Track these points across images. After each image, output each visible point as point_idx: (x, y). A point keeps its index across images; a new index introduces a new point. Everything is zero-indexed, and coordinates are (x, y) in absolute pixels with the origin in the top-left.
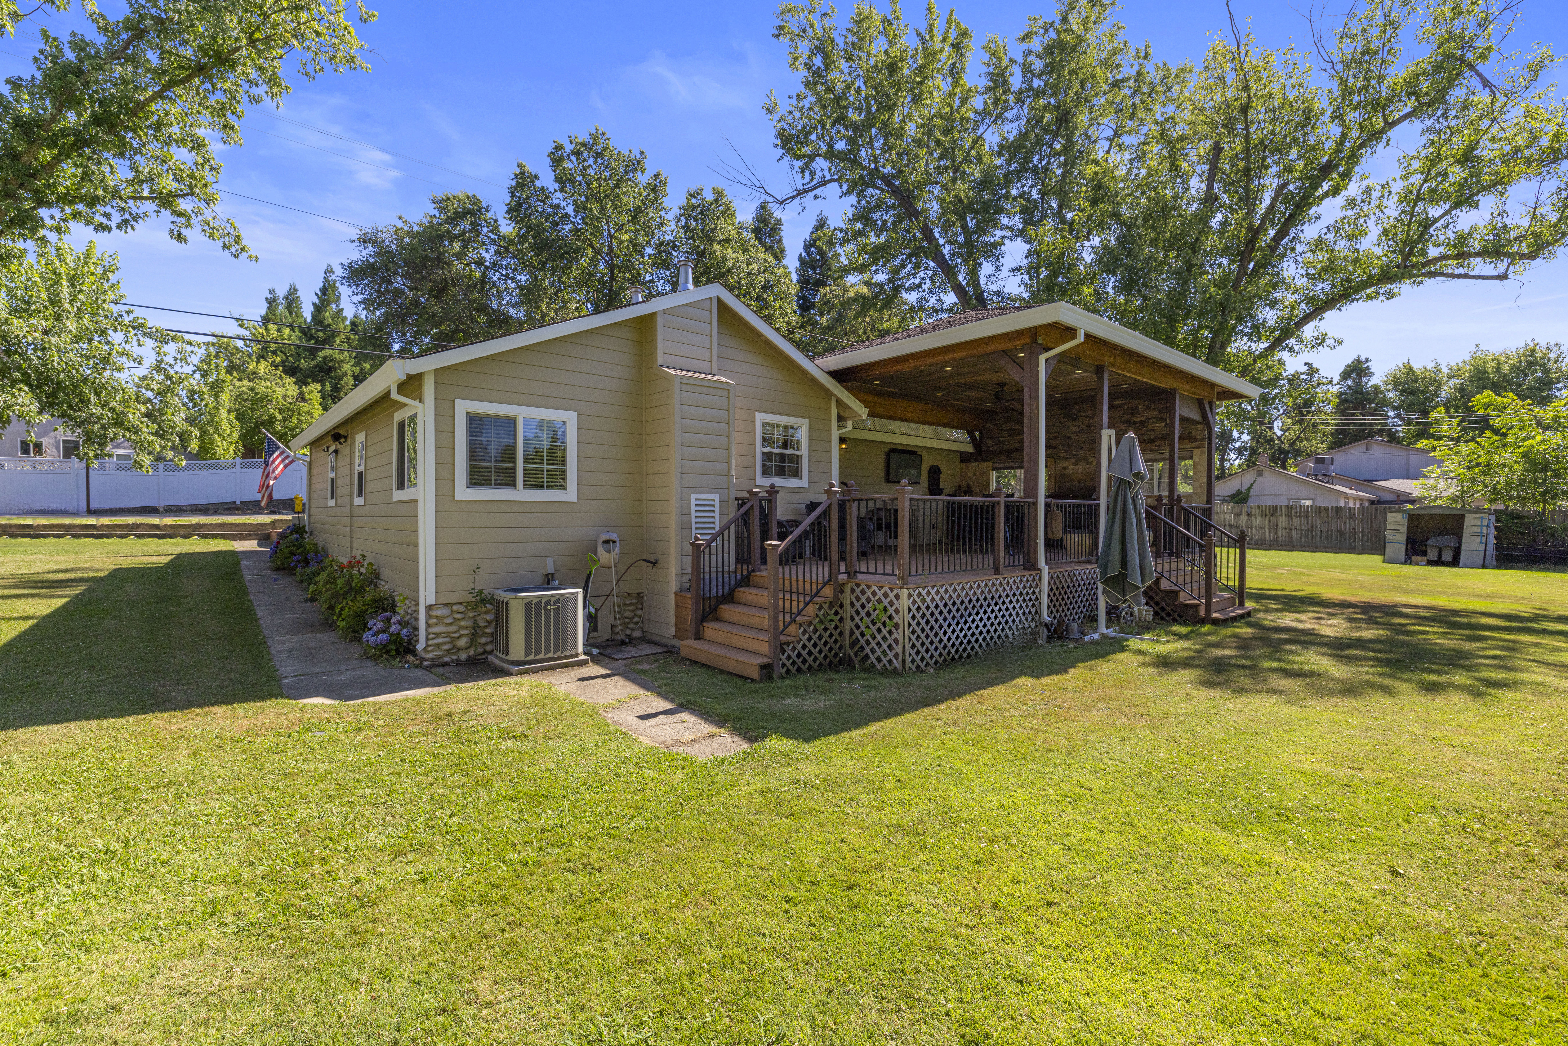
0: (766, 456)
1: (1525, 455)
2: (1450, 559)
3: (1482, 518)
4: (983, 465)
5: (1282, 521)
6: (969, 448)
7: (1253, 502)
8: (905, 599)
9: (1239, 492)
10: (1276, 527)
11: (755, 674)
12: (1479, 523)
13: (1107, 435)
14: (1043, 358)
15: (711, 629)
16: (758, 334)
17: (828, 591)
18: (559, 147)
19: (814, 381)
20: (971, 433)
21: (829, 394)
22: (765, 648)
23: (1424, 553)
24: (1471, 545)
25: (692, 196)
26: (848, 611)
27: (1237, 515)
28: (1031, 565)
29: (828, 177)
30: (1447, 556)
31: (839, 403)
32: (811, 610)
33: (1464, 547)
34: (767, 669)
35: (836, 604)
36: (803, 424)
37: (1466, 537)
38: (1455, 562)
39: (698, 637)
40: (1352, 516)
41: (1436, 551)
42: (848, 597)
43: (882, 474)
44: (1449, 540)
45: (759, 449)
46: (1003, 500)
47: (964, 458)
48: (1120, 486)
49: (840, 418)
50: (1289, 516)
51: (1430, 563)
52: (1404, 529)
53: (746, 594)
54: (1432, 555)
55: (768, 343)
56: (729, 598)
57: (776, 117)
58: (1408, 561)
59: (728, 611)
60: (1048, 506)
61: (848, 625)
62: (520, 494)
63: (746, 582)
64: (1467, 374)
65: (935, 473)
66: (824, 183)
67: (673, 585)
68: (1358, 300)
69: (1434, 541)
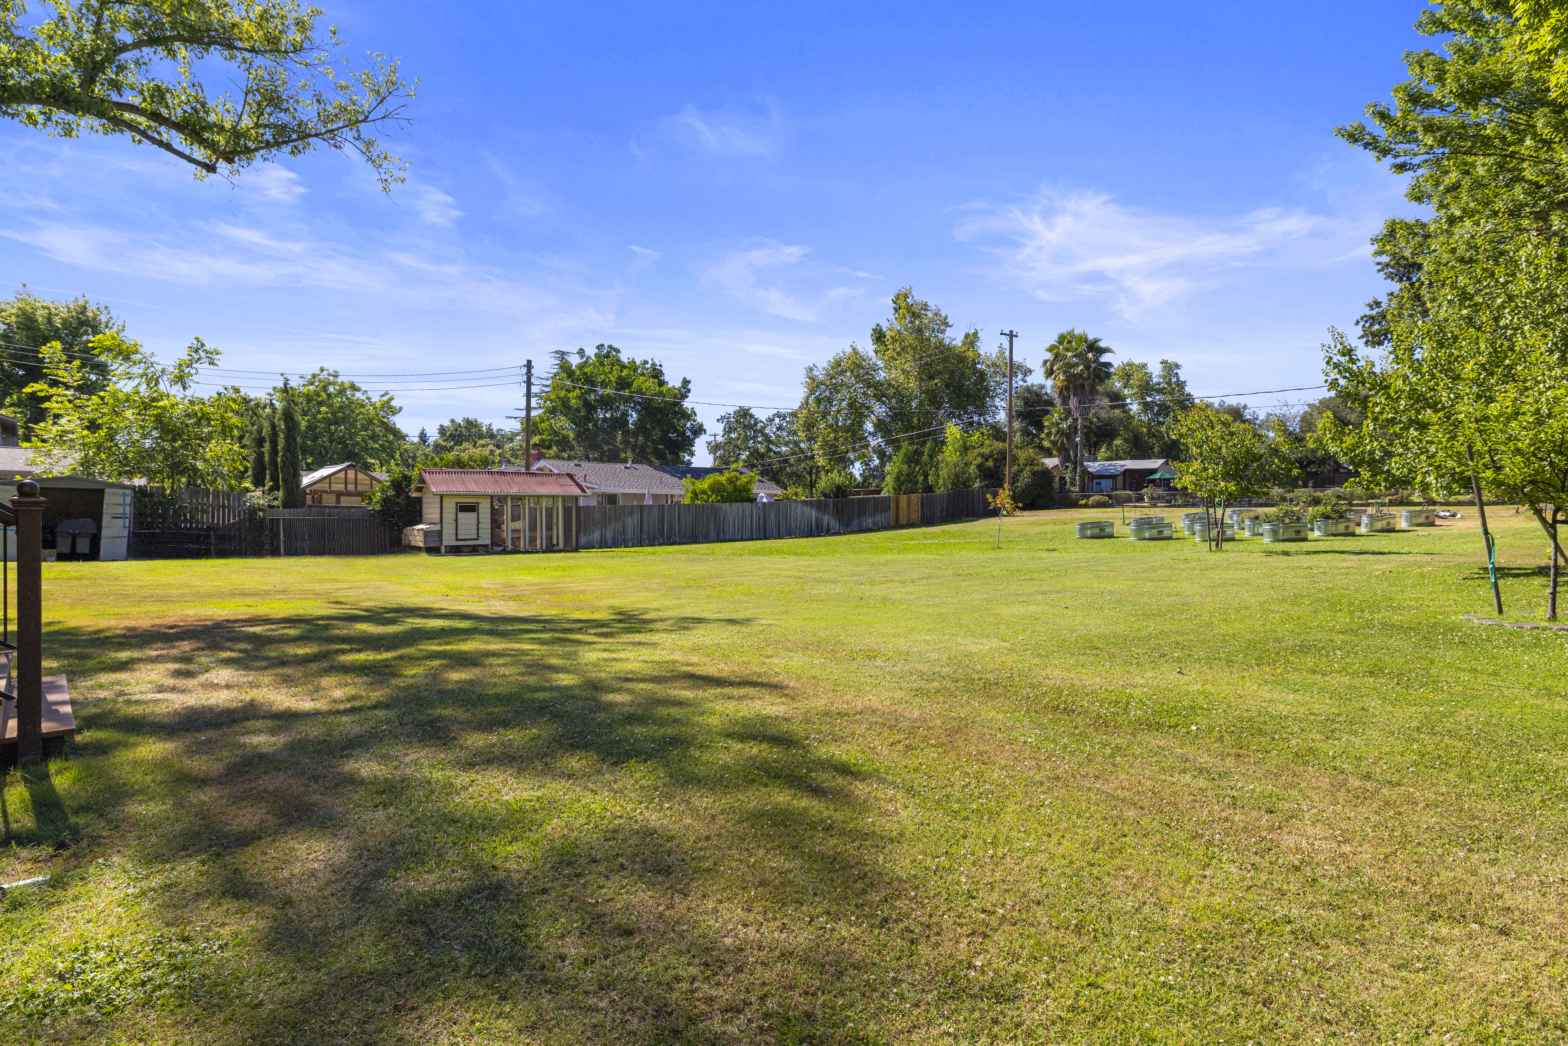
1: (158, 418)
2: (87, 551)
3: (124, 495)
12: (121, 501)
23: (53, 545)
24: (112, 530)
30: (83, 546)
33: (104, 533)
37: (106, 519)
38: (93, 555)
41: (69, 541)
44: (85, 524)
51: (61, 557)
54: (64, 545)
64: (13, 318)
68: (13, 116)
69: (65, 526)
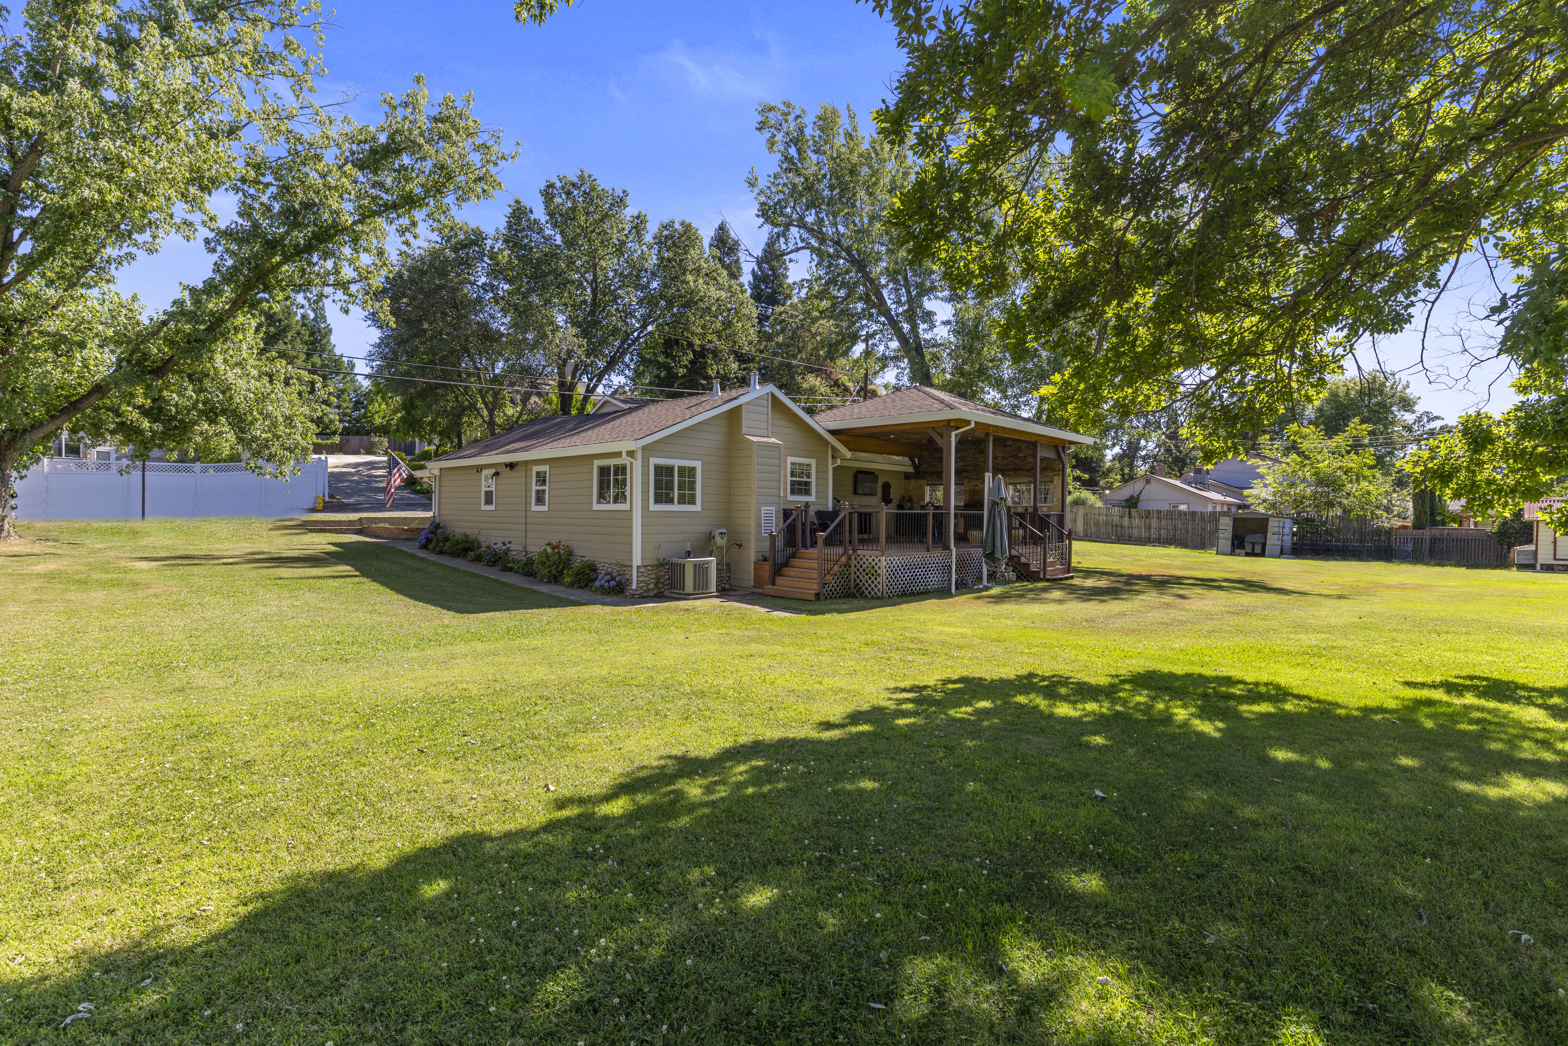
0: (793, 483)
2: (1260, 551)
3: (1279, 521)
4: (921, 482)
5: (1154, 523)
6: (911, 470)
7: (1142, 506)
8: (883, 562)
9: (1132, 497)
10: (1150, 528)
11: (813, 598)
12: (1277, 525)
13: (988, 476)
14: (953, 434)
15: (779, 580)
16: (789, 410)
17: (844, 559)
18: (551, 186)
19: (819, 436)
20: (912, 459)
21: (827, 443)
22: (815, 586)
23: (1243, 547)
24: (1273, 541)
25: (665, 227)
26: (853, 569)
27: (1122, 517)
28: (947, 548)
29: (800, 245)
30: (1258, 550)
31: (834, 449)
32: (836, 568)
33: (1268, 542)
34: (817, 595)
35: (847, 565)
36: (813, 462)
37: (1269, 535)
38: (1262, 554)
39: (774, 584)
40: (1203, 519)
41: (1251, 545)
42: (853, 562)
43: (851, 489)
44: (1258, 538)
45: (789, 479)
46: (931, 511)
47: (907, 476)
48: (994, 504)
49: (833, 457)
50: (1159, 518)
51: (1247, 555)
52: (1230, 529)
53: (795, 562)
54: (1248, 549)
55: (795, 415)
56: (786, 564)
57: (756, 191)
58: (1232, 553)
59: (786, 571)
60: (956, 516)
61: (853, 576)
62: (676, 507)
63: (794, 555)
65: (886, 487)
66: (798, 250)
67: (753, 557)
69: (1249, 538)
